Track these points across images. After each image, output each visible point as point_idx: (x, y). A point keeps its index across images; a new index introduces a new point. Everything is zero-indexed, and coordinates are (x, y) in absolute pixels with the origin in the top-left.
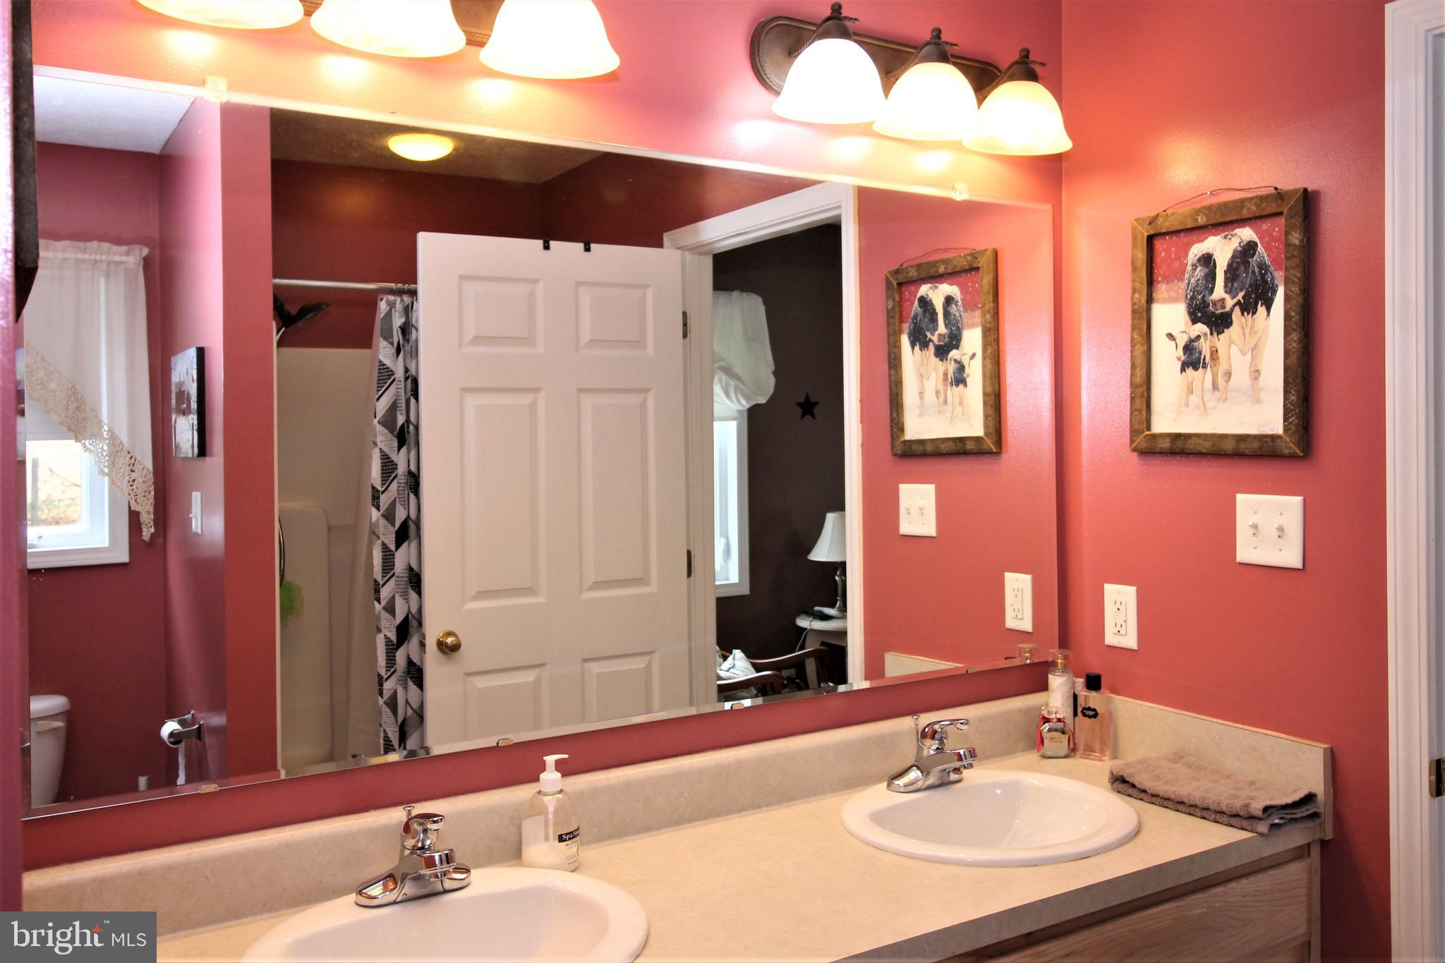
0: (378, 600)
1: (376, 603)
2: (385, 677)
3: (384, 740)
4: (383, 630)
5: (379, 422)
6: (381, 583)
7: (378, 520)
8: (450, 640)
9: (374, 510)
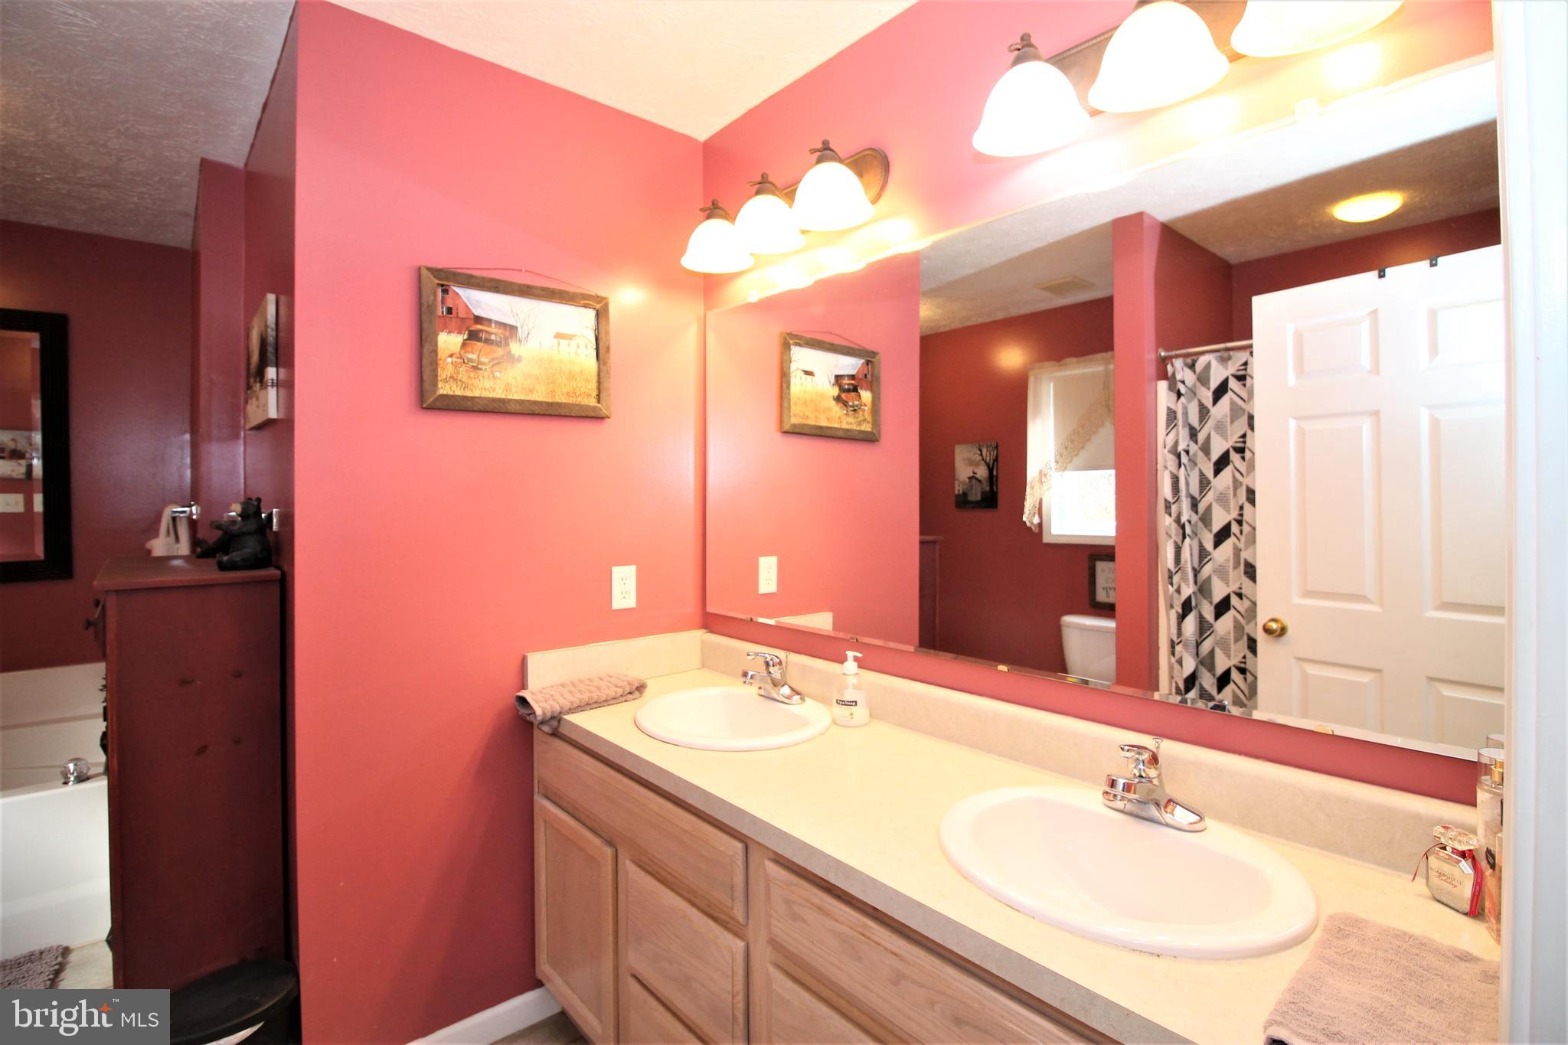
0: (1172, 584)
1: (1170, 586)
2: (1176, 642)
3: (1176, 689)
4: (1175, 607)
5: (1169, 451)
6: (1174, 572)
7: (1170, 524)
8: (1274, 626)
9: (1167, 516)
